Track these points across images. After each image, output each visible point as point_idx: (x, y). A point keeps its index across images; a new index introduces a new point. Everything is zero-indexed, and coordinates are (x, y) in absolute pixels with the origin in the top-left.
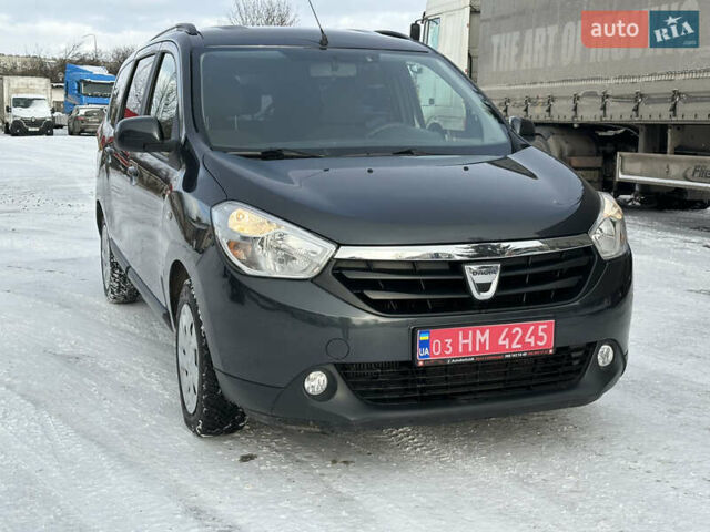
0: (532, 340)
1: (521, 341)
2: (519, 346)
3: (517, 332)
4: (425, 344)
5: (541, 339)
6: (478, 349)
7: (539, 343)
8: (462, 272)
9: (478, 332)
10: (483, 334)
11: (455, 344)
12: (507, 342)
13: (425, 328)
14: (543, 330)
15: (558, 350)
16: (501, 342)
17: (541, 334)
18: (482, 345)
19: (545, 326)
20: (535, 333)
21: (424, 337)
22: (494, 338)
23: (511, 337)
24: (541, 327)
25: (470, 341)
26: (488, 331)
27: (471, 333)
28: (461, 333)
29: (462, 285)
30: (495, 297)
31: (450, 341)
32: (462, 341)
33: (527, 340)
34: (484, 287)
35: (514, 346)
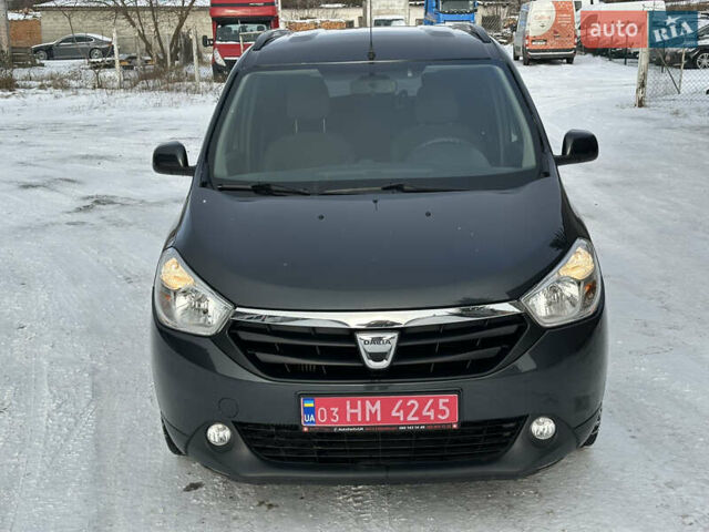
0: (432, 414)
1: (418, 413)
2: (416, 419)
3: (413, 405)
4: (310, 411)
5: (443, 413)
6: (368, 419)
7: (440, 417)
8: (354, 340)
9: (368, 402)
10: (373, 405)
11: (342, 413)
12: (401, 414)
13: (310, 395)
14: (444, 404)
15: (463, 424)
16: (394, 414)
17: (441, 407)
18: (373, 416)
19: (447, 400)
20: (435, 406)
21: (310, 404)
22: (386, 410)
23: (407, 410)
24: (441, 401)
25: (359, 411)
26: (378, 404)
27: (359, 403)
28: (348, 403)
29: (355, 353)
30: (391, 367)
31: (336, 410)
32: (349, 411)
33: (425, 413)
34: (377, 357)
35: (410, 418)
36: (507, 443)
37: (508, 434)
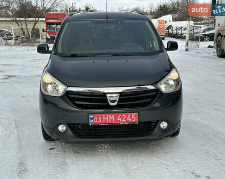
0: (130, 119)
1: (126, 119)
2: (125, 121)
3: (124, 117)
4: (92, 119)
5: (133, 119)
6: (110, 121)
8: (106, 96)
9: (110, 116)
10: (112, 116)
11: (102, 119)
12: (120, 119)
13: (92, 114)
15: (140, 123)
16: (118, 119)
17: (133, 117)
18: (112, 120)
19: (135, 115)
20: (131, 117)
21: (92, 117)
22: (116, 118)
23: (122, 118)
24: (133, 115)
25: (107, 118)
26: (113, 116)
27: (107, 116)
28: (104, 116)
29: (106, 101)
30: (117, 105)
31: (100, 118)
32: (104, 118)
33: (128, 119)
34: (113, 101)
35: (123, 121)
36: (153, 130)
37: (153, 127)
